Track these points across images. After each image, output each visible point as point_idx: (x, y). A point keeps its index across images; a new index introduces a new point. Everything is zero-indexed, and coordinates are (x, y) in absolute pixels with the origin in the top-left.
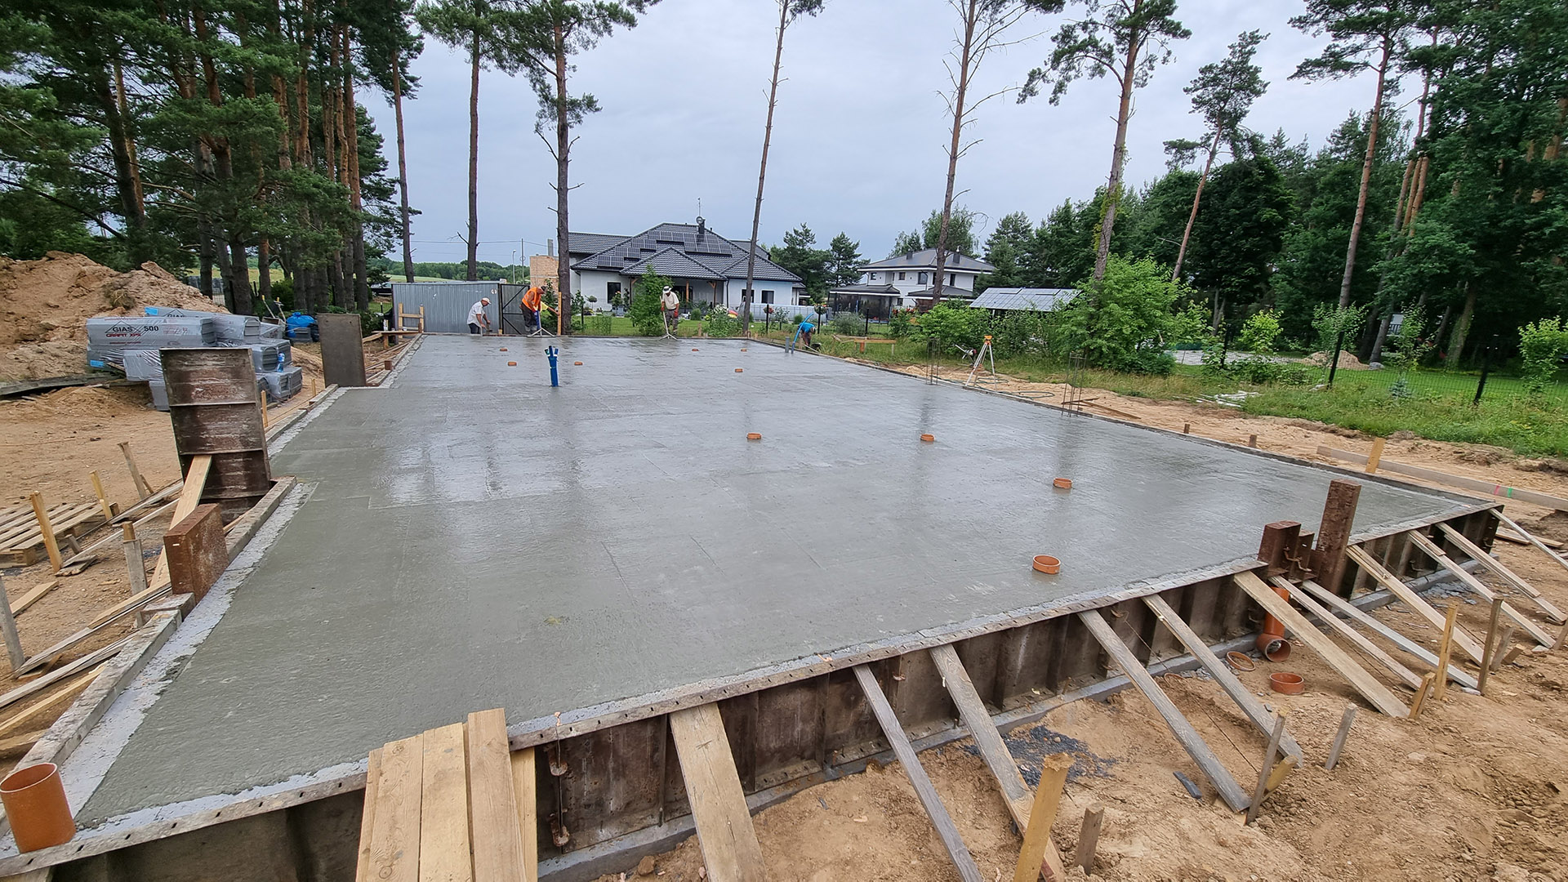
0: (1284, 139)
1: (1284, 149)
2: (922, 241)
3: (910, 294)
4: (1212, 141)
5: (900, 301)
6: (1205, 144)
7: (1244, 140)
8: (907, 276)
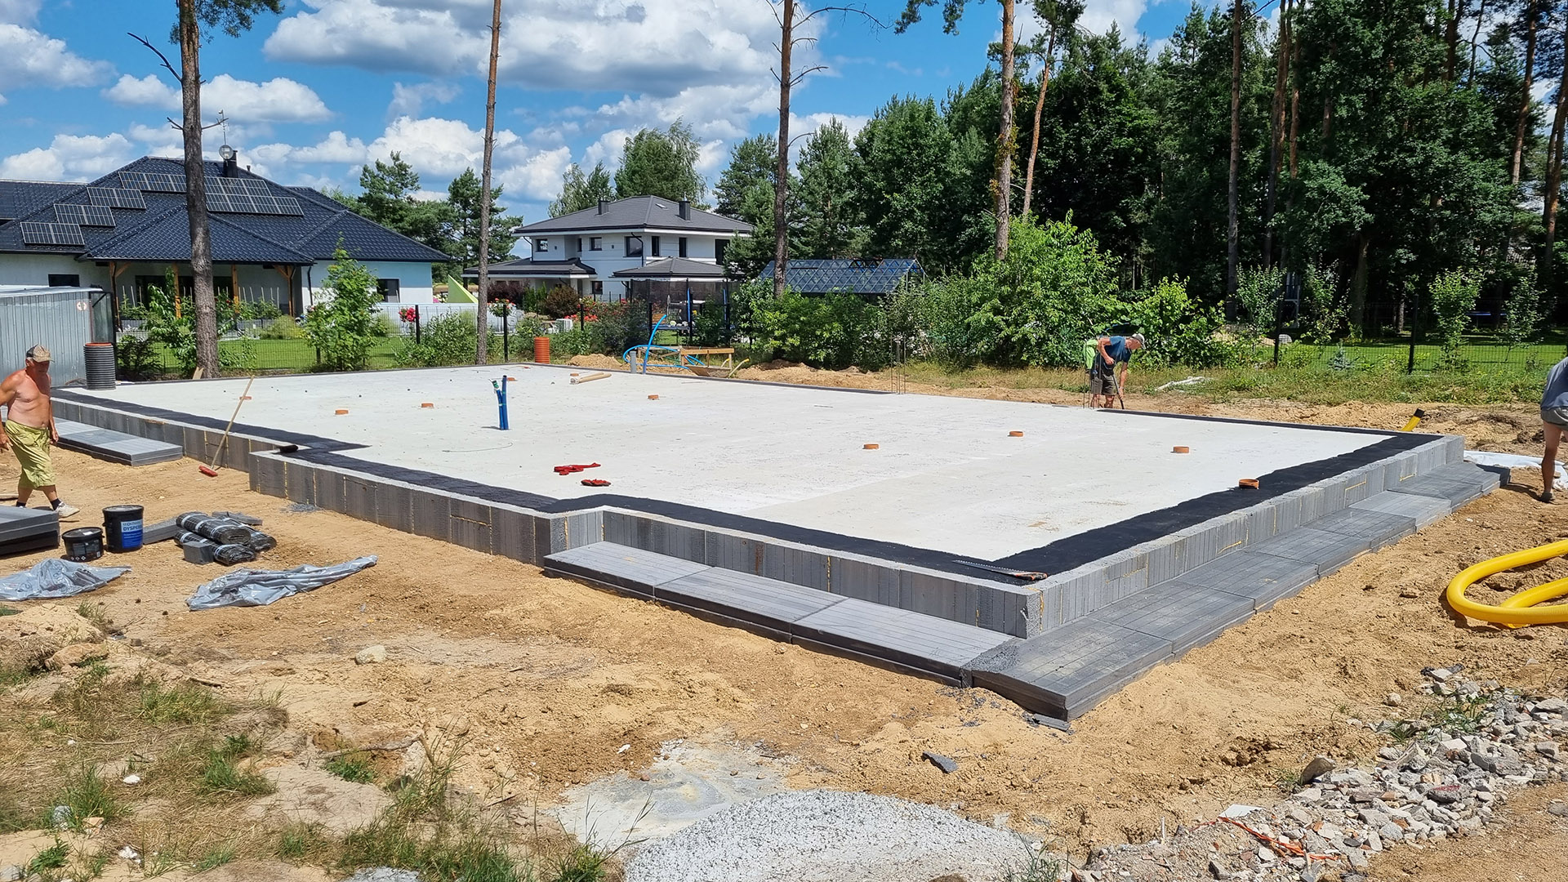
0: (1120, 38)
1: (1121, 51)
2: (612, 185)
3: (617, 275)
4: (1046, 45)
5: (598, 288)
6: (1038, 49)
7: (1084, 44)
8: (605, 244)
